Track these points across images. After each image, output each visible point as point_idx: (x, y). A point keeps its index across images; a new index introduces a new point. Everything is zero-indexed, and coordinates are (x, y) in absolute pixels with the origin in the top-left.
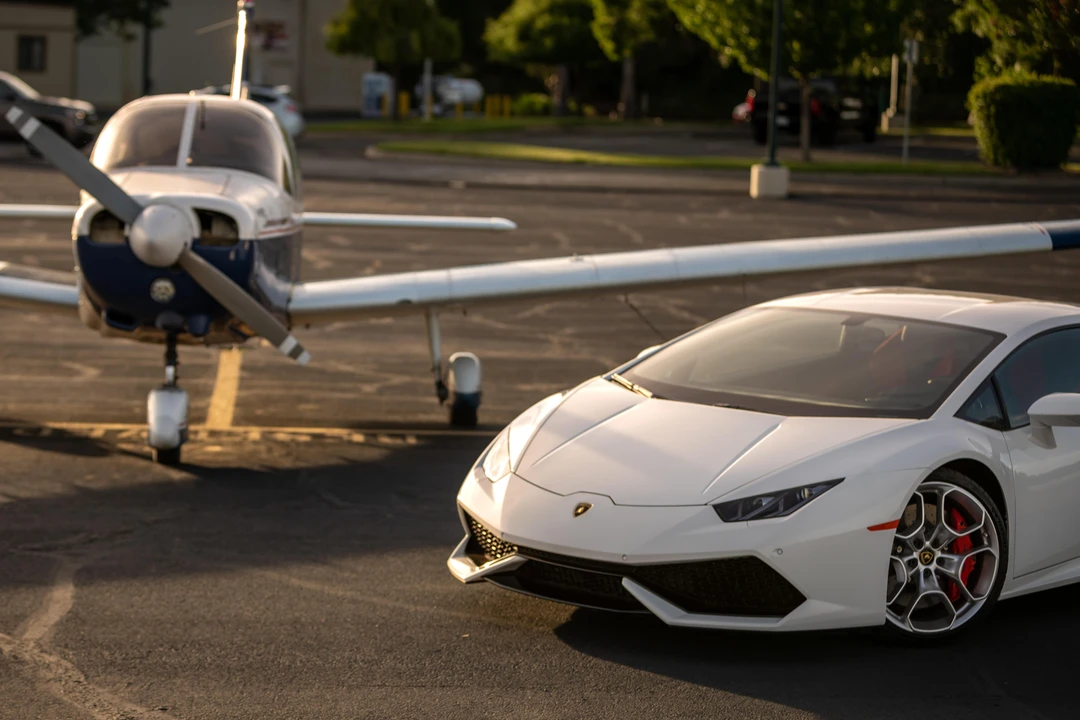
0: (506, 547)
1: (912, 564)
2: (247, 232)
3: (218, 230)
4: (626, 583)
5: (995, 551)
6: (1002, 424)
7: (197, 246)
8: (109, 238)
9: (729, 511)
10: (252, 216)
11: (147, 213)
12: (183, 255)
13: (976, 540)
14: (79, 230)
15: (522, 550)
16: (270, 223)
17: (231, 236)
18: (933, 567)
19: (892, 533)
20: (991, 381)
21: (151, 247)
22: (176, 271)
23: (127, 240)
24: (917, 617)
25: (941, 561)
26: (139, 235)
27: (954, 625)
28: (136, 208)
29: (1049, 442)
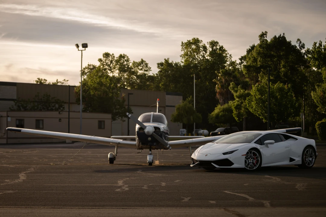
0: (197, 161)
1: (248, 161)
2: (162, 130)
3: (157, 130)
4: (212, 163)
5: (259, 159)
6: (261, 144)
7: (154, 132)
8: (141, 131)
9: (224, 154)
10: (162, 128)
11: (147, 127)
12: (152, 133)
13: (257, 158)
14: (137, 130)
15: (199, 161)
16: (165, 130)
17: (159, 131)
18: (251, 161)
19: (245, 156)
20: (260, 139)
21: (148, 132)
22: (151, 136)
23: (144, 131)
24: (249, 168)
25: (252, 161)
26: (146, 130)
27: (254, 169)
28: (145, 127)
29: (268, 147)
